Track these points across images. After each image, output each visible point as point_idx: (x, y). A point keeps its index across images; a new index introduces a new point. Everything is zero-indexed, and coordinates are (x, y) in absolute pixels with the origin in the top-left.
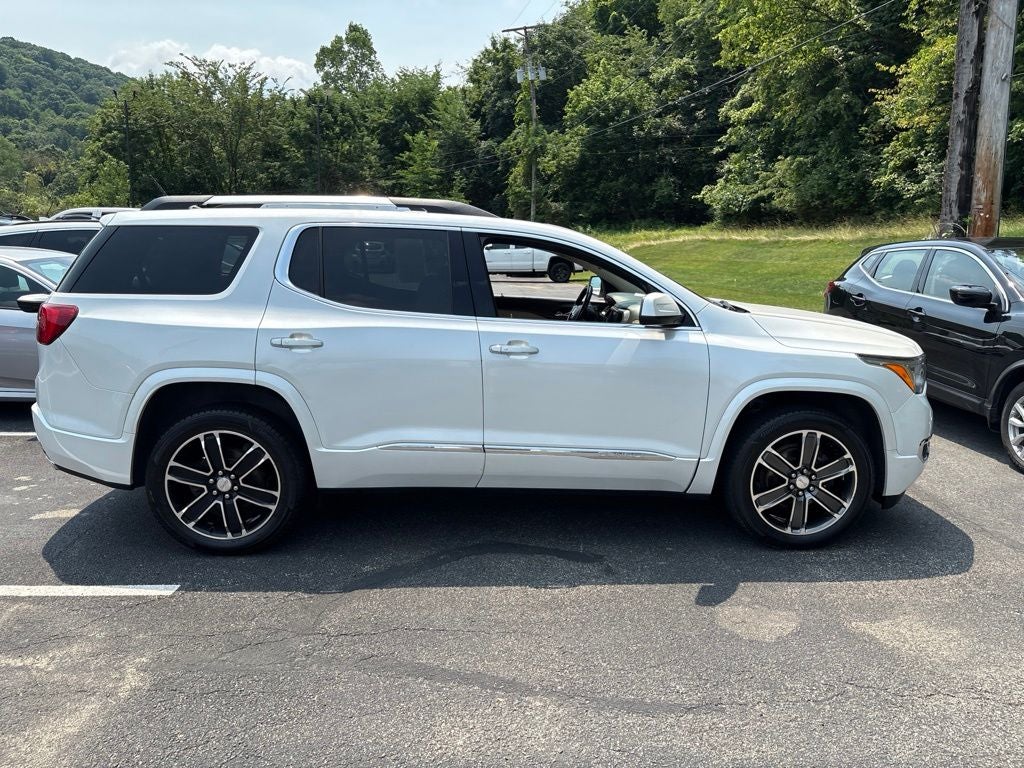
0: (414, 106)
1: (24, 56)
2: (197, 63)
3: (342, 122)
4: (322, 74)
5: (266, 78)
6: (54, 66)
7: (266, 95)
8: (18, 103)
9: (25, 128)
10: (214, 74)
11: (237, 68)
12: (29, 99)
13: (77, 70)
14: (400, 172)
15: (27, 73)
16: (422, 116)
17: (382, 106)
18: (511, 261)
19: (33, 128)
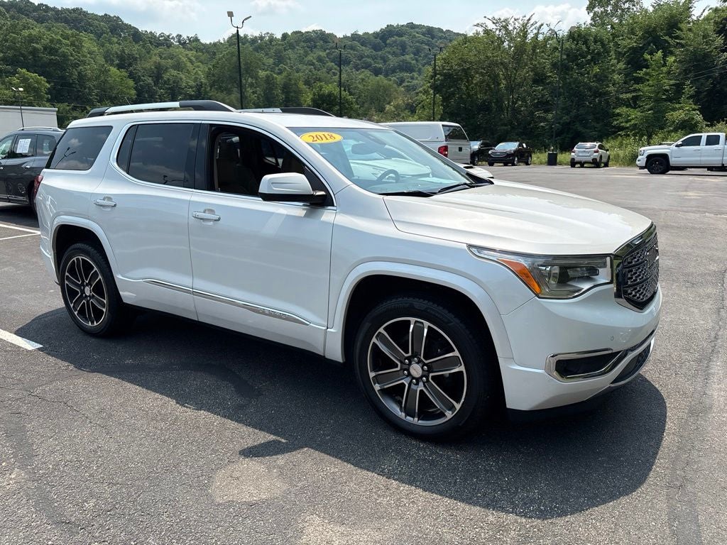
0: (662, 30)
1: (417, 33)
2: (495, 21)
3: (593, 51)
4: (592, 14)
5: (542, 25)
6: (433, 37)
7: (541, 37)
8: (411, 63)
9: (412, 78)
10: (505, 27)
11: (520, 21)
12: (417, 60)
13: (445, 38)
14: (636, 86)
15: (417, 44)
16: (667, 38)
17: (634, 34)
18: (701, 156)
19: (417, 78)
